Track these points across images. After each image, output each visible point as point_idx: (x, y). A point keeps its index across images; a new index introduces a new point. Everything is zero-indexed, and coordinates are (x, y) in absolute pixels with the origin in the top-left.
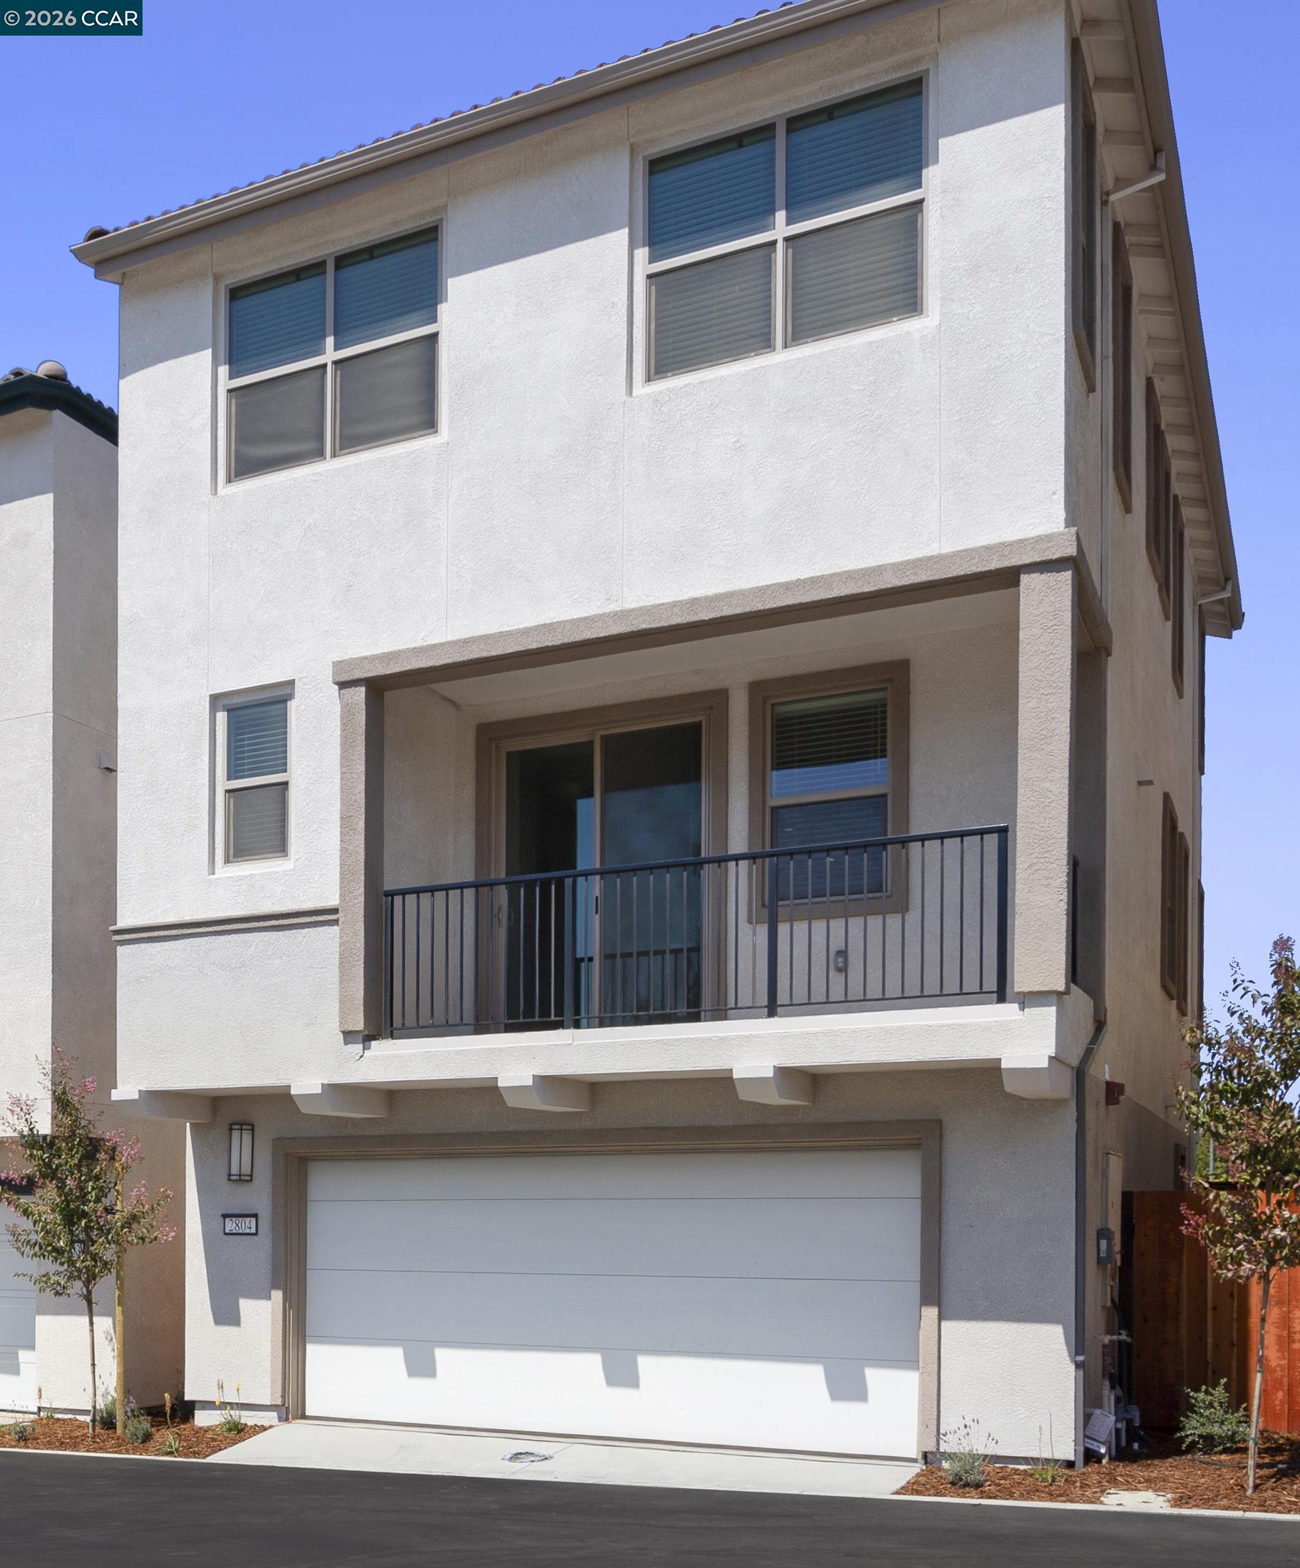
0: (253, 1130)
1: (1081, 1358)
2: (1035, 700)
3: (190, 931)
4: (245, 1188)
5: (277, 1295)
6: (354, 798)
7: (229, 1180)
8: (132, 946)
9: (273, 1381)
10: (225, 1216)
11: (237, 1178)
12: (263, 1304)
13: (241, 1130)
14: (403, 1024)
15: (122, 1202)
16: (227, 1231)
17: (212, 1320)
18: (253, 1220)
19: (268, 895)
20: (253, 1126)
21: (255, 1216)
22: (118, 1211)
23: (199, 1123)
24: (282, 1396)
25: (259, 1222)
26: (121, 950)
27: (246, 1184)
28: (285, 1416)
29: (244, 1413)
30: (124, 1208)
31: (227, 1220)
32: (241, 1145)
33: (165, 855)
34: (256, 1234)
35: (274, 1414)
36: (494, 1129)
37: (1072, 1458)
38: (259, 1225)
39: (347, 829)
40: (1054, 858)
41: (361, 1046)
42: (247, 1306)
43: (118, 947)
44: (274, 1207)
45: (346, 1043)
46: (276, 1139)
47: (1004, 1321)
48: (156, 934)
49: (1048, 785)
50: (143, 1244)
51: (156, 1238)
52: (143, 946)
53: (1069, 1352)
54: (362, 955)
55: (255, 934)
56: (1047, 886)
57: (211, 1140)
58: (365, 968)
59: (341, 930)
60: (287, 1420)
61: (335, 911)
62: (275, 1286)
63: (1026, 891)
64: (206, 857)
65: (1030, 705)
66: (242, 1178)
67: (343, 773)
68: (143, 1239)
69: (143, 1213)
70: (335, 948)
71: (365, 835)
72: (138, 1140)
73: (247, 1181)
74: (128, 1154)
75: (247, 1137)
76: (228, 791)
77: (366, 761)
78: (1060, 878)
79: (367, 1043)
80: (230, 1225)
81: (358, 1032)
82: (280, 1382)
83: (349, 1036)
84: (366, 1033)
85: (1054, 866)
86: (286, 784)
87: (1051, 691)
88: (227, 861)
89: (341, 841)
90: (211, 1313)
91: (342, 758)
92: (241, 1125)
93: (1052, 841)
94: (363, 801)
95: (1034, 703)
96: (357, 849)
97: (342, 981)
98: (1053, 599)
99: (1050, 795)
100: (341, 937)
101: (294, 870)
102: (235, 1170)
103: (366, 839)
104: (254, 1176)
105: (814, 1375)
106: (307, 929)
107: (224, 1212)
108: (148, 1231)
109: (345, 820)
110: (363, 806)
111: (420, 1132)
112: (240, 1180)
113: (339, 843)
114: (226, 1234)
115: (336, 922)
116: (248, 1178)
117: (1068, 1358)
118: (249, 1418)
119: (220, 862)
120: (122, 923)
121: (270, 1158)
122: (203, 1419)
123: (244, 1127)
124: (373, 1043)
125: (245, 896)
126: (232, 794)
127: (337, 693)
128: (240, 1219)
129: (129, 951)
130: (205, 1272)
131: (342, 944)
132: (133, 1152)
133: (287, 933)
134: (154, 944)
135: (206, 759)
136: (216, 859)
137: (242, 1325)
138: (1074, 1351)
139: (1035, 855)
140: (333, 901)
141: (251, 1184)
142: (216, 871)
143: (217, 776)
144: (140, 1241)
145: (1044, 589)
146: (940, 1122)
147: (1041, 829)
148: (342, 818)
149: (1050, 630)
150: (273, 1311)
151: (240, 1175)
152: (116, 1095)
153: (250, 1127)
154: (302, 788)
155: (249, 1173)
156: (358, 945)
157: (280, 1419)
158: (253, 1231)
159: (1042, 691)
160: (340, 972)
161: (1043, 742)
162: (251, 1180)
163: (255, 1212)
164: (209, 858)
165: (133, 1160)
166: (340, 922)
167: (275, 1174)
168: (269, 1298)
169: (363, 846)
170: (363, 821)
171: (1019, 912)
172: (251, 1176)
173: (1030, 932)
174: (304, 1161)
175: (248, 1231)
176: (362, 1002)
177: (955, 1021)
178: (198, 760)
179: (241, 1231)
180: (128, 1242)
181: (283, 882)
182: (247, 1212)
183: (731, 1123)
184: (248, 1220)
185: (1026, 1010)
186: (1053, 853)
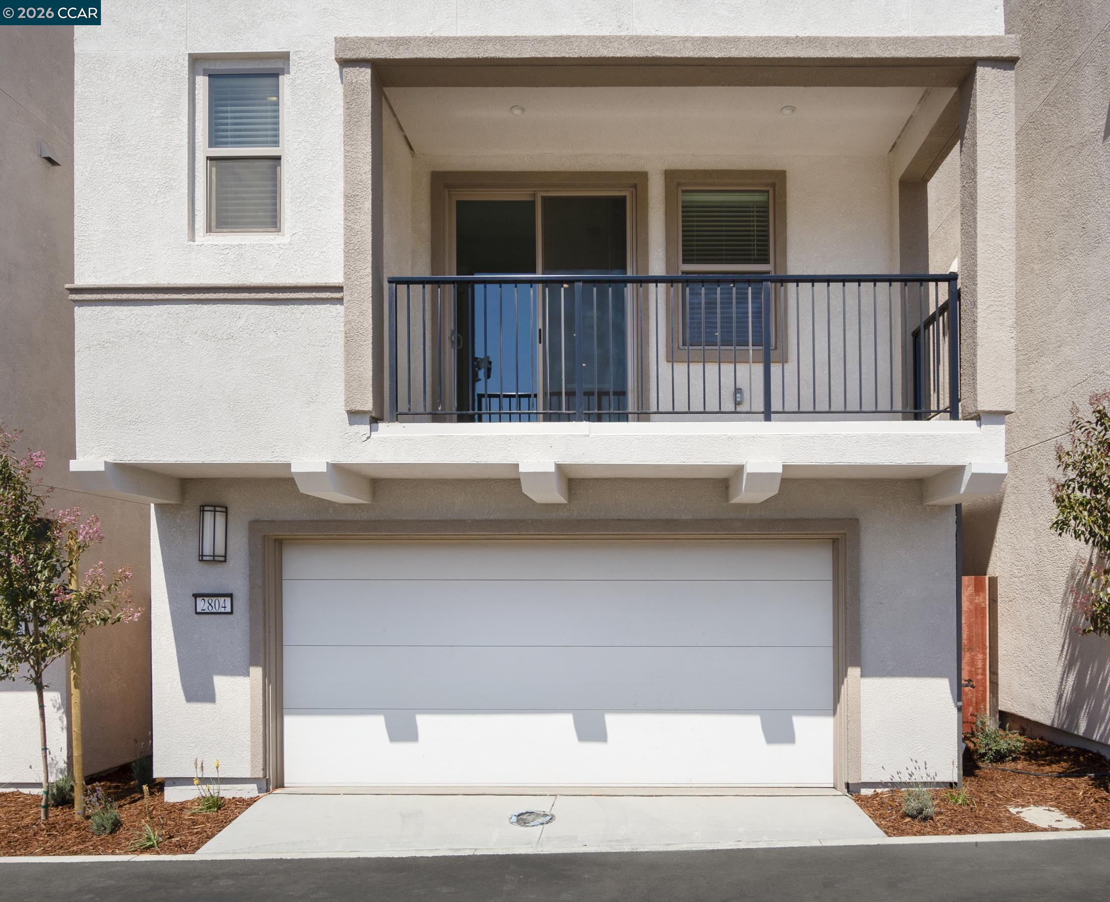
0: (226, 512)
1: (960, 704)
2: (990, 171)
3: (166, 296)
4: (219, 569)
5: (257, 672)
6: (359, 178)
7: (202, 560)
8: (94, 308)
9: (253, 755)
10: (196, 596)
11: (211, 558)
12: (240, 680)
13: (215, 511)
14: (409, 410)
15: (77, 581)
16: (199, 610)
17: (183, 698)
18: (228, 600)
19: (260, 267)
20: (226, 508)
21: (230, 596)
22: (72, 590)
23: (166, 504)
24: (263, 769)
25: (234, 602)
26: (79, 311)
27: (219, 565)
28: (265, 788)
29: (223, 787)
30: (78, 586)
31: (199, 600)
32: (214, 526)
33: (134, 215)
34: (231, 613)
35: (254, 786)
36: (477, 517)
37: (956, 780)
38: (234, 604)
39: (352, 208)
40: (1007, 302)
41: (369, 426)
42: (221, 683)
43: (76, 308)
44: (252, 587)
45: (351, 424)
46: (252, 521)
47: (907, 677)
48: (125, 296)
49: (1000, 242)
50: (105, 625)
51: (119, 619)
52: (107, 308)
53: (954, 699)
54: (370, 336)
55: (245, 306)
56: (1001, 324)
57: (178, 521)
58: (373, 349)
59: (347, 308)
60: (267, 791)
61: (339, 289)
62: (254, 663)
63: (985, 327)
64: (185, 222)
65: (986, 175)
66: (216, 558)
67: (346, 151)
68: (105, 620)
69: (99, 593)
70: (339, 328)
71: (372, 216)
72: (97, 520)
73: (221, 561)
74: (87, 533)
75: (220, 519)
76: (210, 159)
77: (372, 142)
78: (1011, 319)
79: (374, 425)
80: (202, 605)
81: (364, 412)
82: (261, 756)
83: (354, 416)
84: (374, 415)
85: (1006, 309)
86: (278, 159)
87: (1001, 166)
88: (209, 230)
89: (346, 219)
90: (182, 691)
91: (345, 135)
92: (215, 507)
93: (1004, 288)
94: (370, 182)
95: (988, 174)
96: (363, 229)
97: (347, 361)
98: (1001, 90)
99: (1002, 250)
100: (346, 316)
101: (290, 244)
102: (208, 550)
103: (373, 220)
104: (227, 557)
105: (752, 724)
106: (306, 306)
107: (195, 592)
108: (110, 612)
109: (350, 199)
110: (370, 186)
111: (403, 518)
112: (214, 560)
113: (342, 222)
114: (197, 613)
115: (340, 301)
116: (222, 559)
117: (953, 704)
118: (228, 792)
119: (201, 230)
120: (79, 282)
121: (245, 540)
122: (172, 795)
123: (217, 509)
124: (382, 426)
125: (233, 266)
126: (214, 162)
127: (337, 73)
128: (214, 599)
129: (89, 313)
130: (174, 651)
131: (347, 323)
132: (91, 531)
133: (283, 308)
134: (121, 308)
135: (185, 120)
136: (197, 226)
137: (217, 702)
138: (956, 698)
139: (992, 299)
140: (337, 278)
141: (224, 564)
142: (197, 238)
143: (197, 141)
144: (103, 622)
145: (995, 81)
146: (857, 520)
147: (996, 277)
148: (346, 196)
149: (999, 116)
150: (252, 688)
151: (214, 556)
152: (75, 466)
153: (224, 509)
154: (299, 162)
155: (223, 553)
156: (365, 324)
157: (260, 791)
158: (228, 610)
159: (995, 165)
160: (346, 350)
161: (996, 206)
162: (225, 561)
163: (230, 592)
164: (189, 224)
165: (91, 540)
166: (345, 301)
167: (252, 555)
168: (247, 674)
169: (370, 226)
170: (370, 202)
171: (980, 344)
172: (225, 556)
173: (989, 362)
174: (280, 543)
175: (222, 610)
176: (371, 382)
177: (928, 433)
178: (175, 119)
179: (215, 611)
180: (87, 623)
181: (278, 255)
182: (221, 592)
183: (690, 517)
184: (222, 600)
185: (983, 426)
186: (1005, 298)
